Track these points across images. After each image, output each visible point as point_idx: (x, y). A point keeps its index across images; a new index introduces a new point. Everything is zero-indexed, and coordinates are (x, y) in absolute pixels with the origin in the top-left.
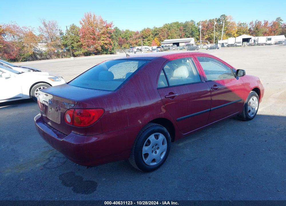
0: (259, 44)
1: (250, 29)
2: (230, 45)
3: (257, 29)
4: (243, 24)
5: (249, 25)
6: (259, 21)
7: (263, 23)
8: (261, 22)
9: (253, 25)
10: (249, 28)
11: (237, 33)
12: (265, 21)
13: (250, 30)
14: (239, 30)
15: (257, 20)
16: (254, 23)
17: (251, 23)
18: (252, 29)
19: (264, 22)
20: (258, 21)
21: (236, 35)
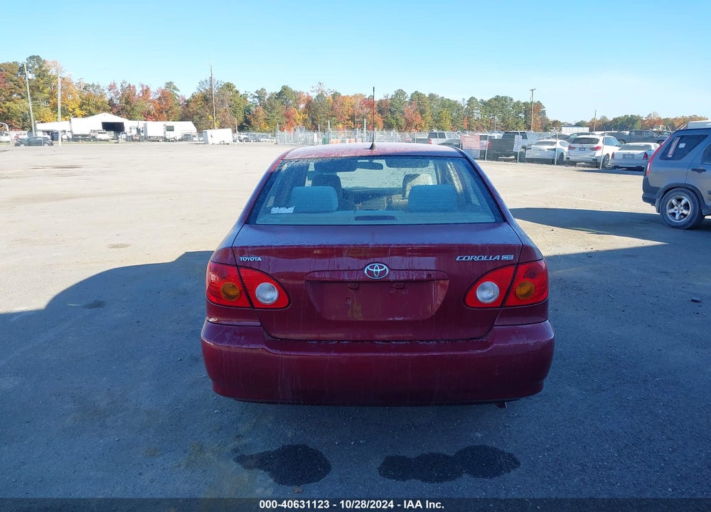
0: (150, 137)
1: (111, 100)
2: (80, 137)
3: (127, 103)
4: (93, 86)
5: (106, 91)
6: (130, 86)
7: (138, 90)
8: (134, 87)
9: (118, 93)
10: (107, 98)
11: (80, 107)
12: (142, 86)
13: (111, 103)
14: (84, 101)
15: (124, 82)
16: (119, 88)
17: (112, 87)
18: (116, 102)
19: (141, 89)
20: (127, 85)
21: (78, 111)
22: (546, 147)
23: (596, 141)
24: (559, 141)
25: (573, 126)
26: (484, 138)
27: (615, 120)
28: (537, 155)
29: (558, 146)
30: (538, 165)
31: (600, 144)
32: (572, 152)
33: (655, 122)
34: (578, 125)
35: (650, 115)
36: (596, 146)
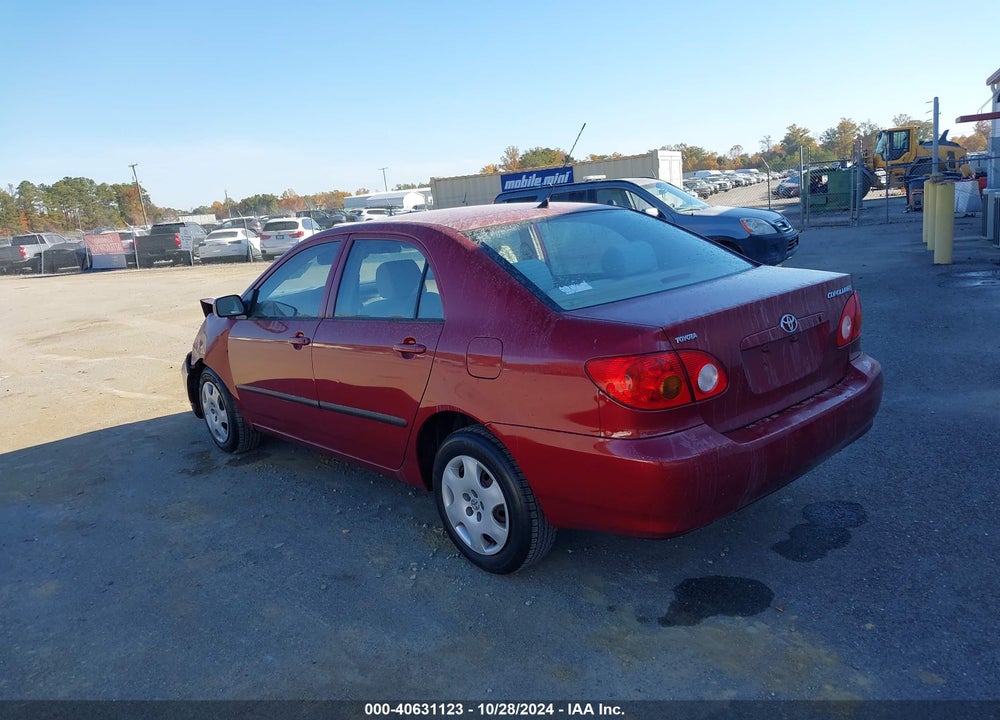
22: (227, 240)
23: (295, 225)
24: (239, 230)
25: (190, 214)
26: (124, 236)
27: (245, 202)
28: (217, 252)
29: (240, 236)
30: (224, 265)
31: (301, 228)
32: (267, 242)
33: (294, 202)
34: (196, 212)
35: (285, 192)
36: (296, 231)
